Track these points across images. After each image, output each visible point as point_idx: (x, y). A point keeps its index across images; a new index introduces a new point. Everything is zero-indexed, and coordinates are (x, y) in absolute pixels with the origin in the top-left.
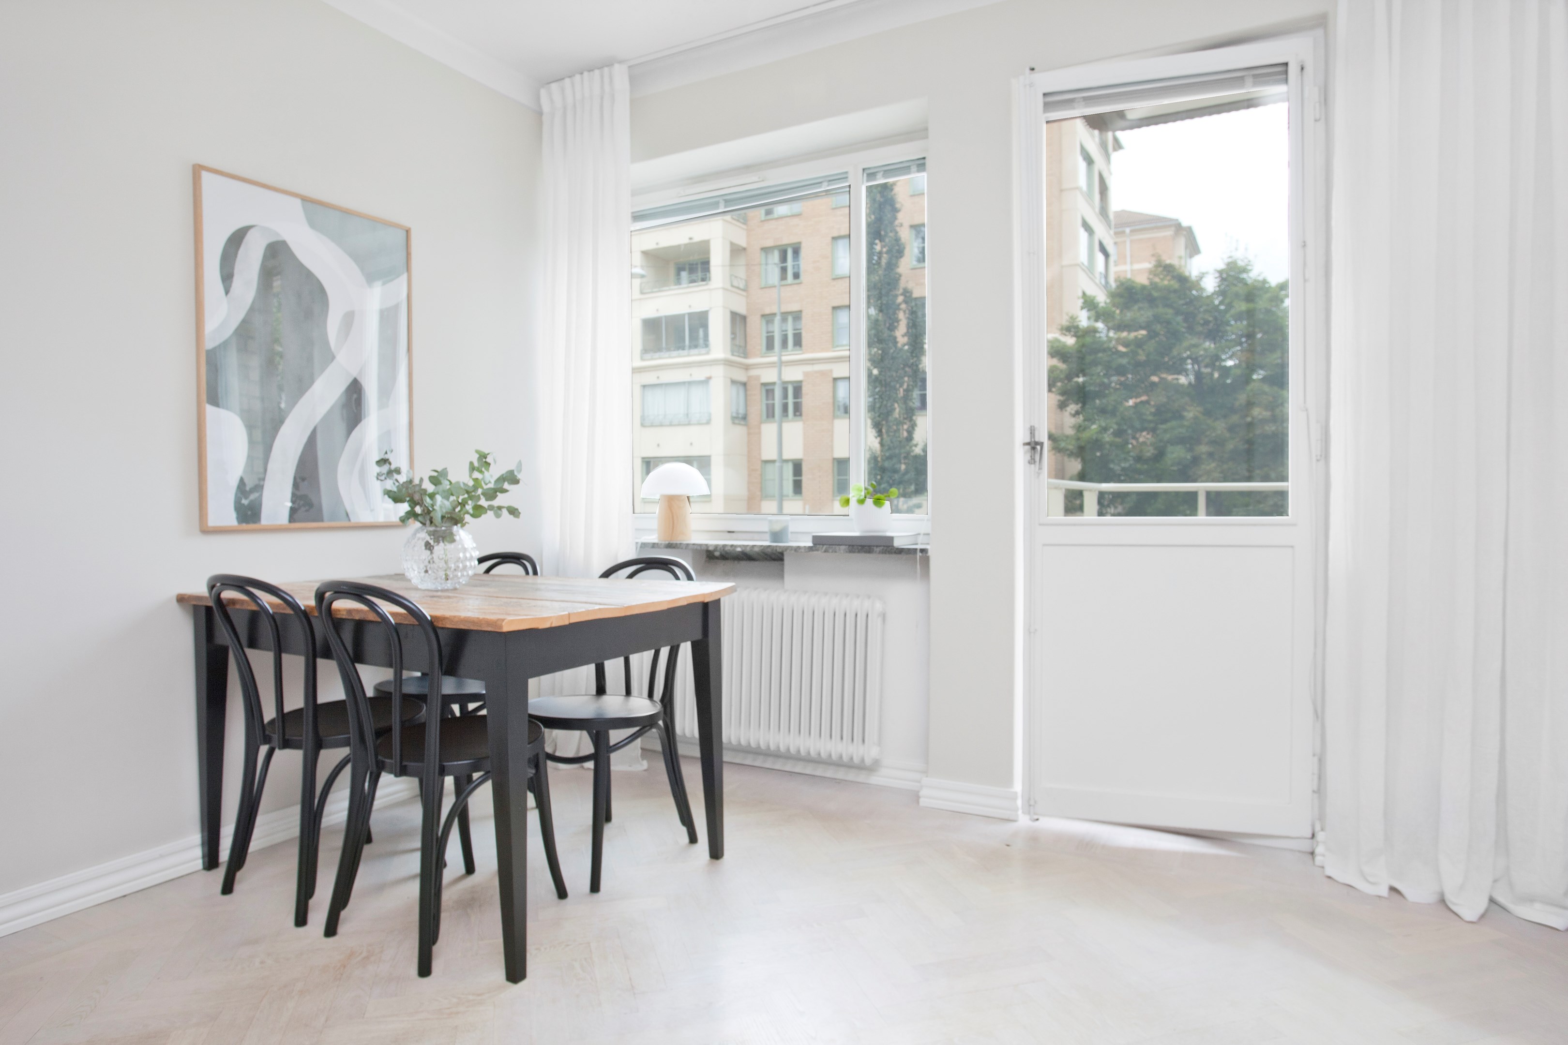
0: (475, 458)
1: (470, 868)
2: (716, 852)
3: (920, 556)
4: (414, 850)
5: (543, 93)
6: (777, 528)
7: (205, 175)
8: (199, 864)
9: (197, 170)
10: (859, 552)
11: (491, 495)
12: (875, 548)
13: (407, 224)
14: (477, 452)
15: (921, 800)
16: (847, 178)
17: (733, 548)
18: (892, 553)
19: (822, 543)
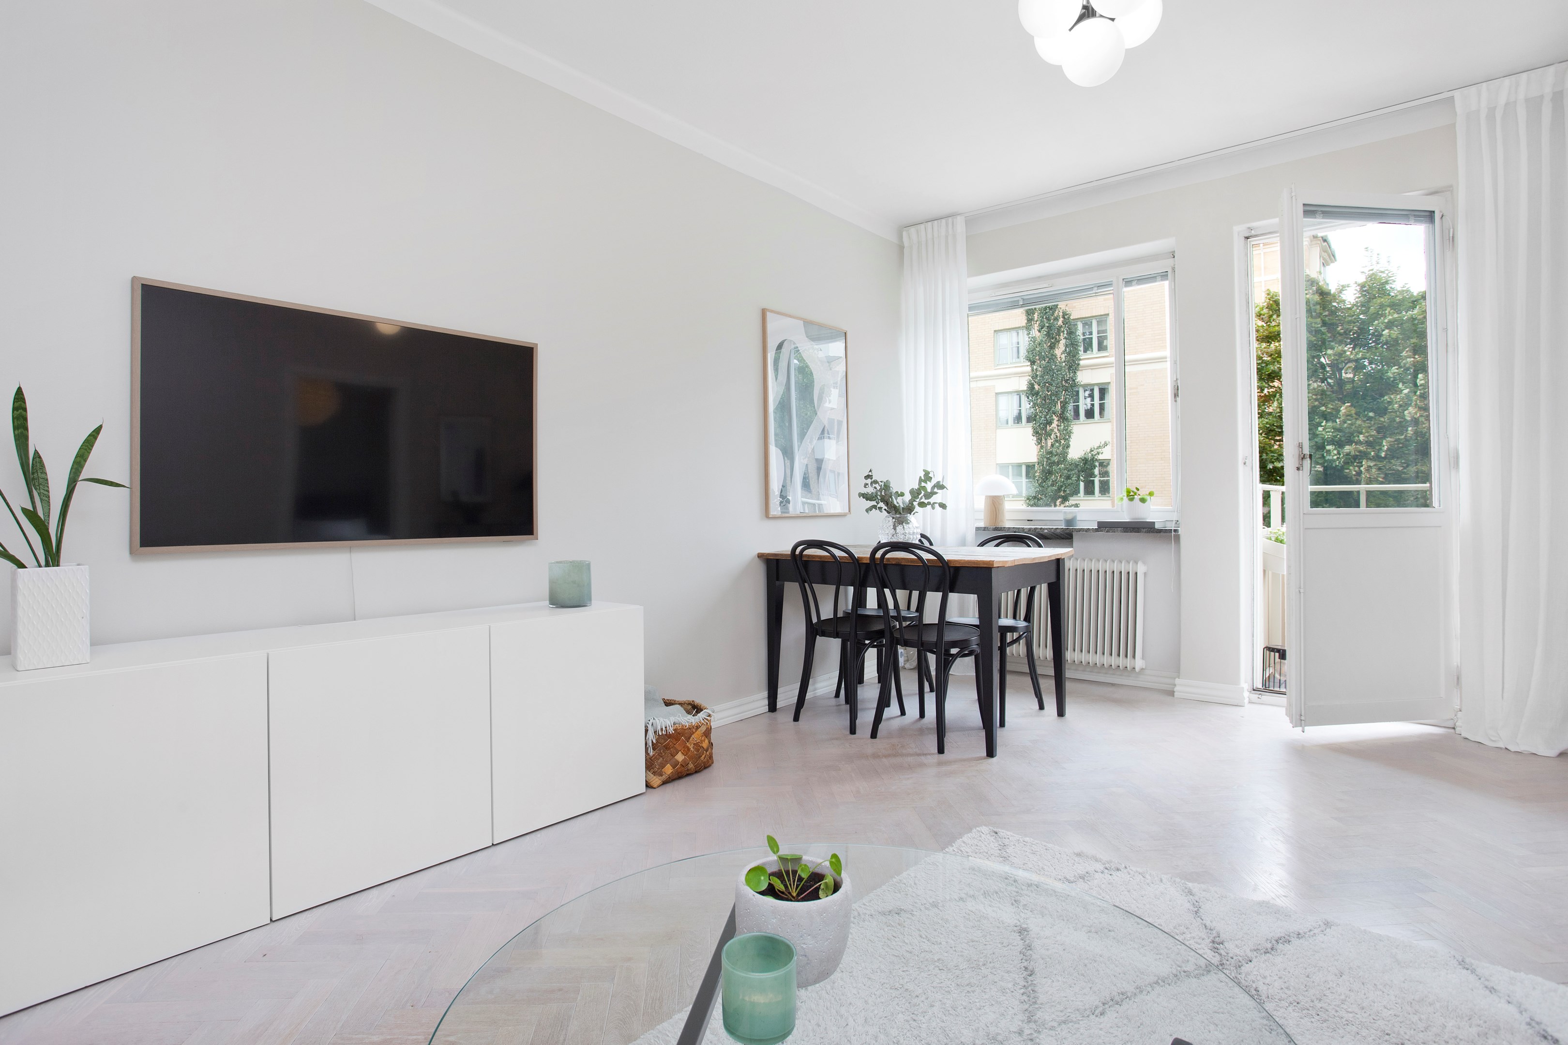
0: (922, 474)
1: (922, 714)
2: (1061, 713)
3: (1174, 534)
4: (873, 708)
5: (905, 234)
6: (1069, 517)
7: (769, 315)
8: (766, 708)
9: (764, 312)
10: (1131, 532)
11: (929, 495)
12: (1142, 529)
13: (845, 328)
14: (924, 470)
15: (1175, 693)
16: (1112, 284)
17: (1042, 530)
18: (1154, 533)
19: (1105, 527)
